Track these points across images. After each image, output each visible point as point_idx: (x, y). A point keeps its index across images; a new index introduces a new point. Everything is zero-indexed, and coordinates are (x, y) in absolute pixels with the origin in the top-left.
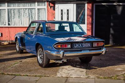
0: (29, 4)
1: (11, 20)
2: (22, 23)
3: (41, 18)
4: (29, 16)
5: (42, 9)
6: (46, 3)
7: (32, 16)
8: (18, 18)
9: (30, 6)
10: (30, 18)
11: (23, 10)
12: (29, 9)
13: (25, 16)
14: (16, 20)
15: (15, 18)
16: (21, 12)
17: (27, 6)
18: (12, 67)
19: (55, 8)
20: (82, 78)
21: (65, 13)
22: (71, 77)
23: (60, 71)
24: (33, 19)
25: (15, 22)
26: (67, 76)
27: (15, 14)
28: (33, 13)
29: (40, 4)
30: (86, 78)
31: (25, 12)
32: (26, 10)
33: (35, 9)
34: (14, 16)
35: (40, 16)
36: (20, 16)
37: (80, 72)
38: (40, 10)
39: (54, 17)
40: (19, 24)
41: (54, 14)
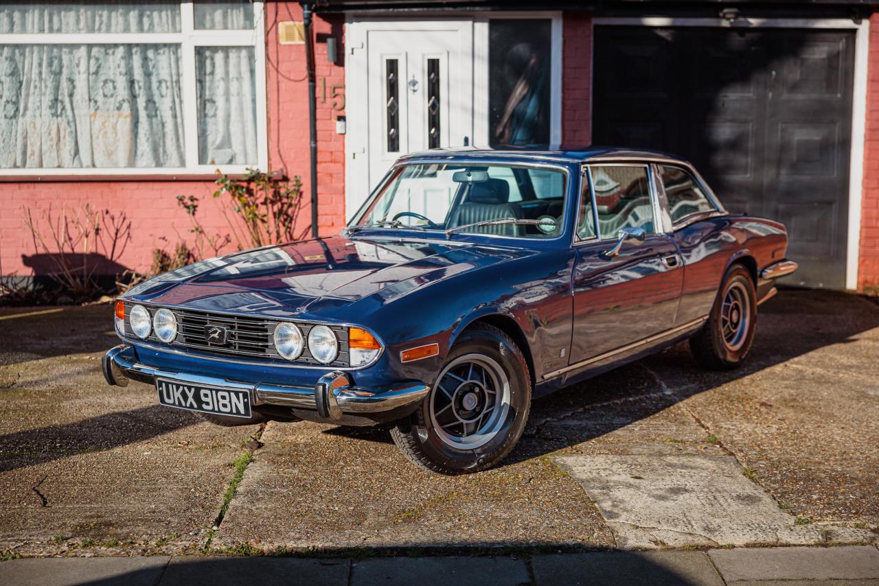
2: (77, 152)
3: (220, 114)
4: (134, 97)
5: (226, 49)
6: (258, 7)
7: (150, 101)
8: (46, 112)
9: (141, 29)
10: (142, 114)
11: (83, 51)
12: (129, 46)
13: (100, 99)
14: (32, 125)
15: (29, 113)
16: (71, 73)
17: (117, 25)
18: (252, 495)
19: (348, 51)
20: (795, 545)
21: (414, 83)
22: (722, 547)
23: (607, 505)
24: (162, 120)
25: (25, 146)
26: (690, 538)
27: (21, 83)
28: (158, 74)
29: (208, 17)
30: (817, 545)
31: (99, 67)
32: (111, 58)
33: (179, 51)
34: (18, 95)
35: (214, 102)
36: (60, 98)
37: (741, 506)
38: (212, 59)
39: (341, 113)
40: (58, 157)
41: (337, 91)
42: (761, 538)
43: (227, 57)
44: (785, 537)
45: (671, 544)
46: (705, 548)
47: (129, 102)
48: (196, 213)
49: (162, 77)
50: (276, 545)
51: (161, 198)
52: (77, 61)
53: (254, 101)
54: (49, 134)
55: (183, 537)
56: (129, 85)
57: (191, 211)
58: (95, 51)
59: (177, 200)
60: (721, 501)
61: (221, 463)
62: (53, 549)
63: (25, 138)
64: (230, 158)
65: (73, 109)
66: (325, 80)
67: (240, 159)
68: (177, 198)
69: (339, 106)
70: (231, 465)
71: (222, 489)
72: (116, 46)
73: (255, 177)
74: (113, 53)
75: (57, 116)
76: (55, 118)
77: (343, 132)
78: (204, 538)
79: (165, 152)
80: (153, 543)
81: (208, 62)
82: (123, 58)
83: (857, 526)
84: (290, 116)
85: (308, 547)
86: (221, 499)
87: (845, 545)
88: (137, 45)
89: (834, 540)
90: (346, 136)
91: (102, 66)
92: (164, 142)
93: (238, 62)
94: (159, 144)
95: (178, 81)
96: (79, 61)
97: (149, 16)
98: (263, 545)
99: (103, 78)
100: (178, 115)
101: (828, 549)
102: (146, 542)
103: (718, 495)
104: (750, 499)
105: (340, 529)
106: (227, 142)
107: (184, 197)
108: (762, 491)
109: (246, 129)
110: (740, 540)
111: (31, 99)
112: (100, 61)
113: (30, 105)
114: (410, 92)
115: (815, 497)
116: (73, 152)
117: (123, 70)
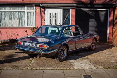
1: (2, 21)
2: (12, 25)
4: (19, 18)
5: (31, 12)
6: (34, 7)
7: (21, 18)
8: (8, 20)
9: (20, 10)
10: (20, 20)
11: (13, 12)
13: (15, 18)
15: (6, 20)
16: (12, 15)
17: (17, 9)
18: (33, 63)
19: (45, 12)
20: (94, 69)
22: (85, 69)
23: (73, 65)
24: (23, 21)
25: (6, 24)
27: (5, 16)
28: (22, 15)
29: (28, 8)
30: (96, 69)
33: (25, 12)
34: (5, 18)
35: (29, 19)
36: (10, 18)
37: (88, 65)
38: (29, 13)
39: (44, 20)
40: (10, 25)
42: (90, 68)
43: (31, 13)
45: (80, 69)
46: (83, 69)
48: (27, 32)
50: (35, 68)
51: (22, 30)
53: (34, 18)
54: (9, 22)
55: (25, 68)
56: (19, 16)
60: (86, 64)
62: (10, 69)
65: (12, 19)
66: (43, 16)
67: (32, 25)
68: (24, 30)
70: (30, 61)
71: (29, 63)
72: (17, 12)
73: (34, 28)
75: (10, 20)
78: (27, 68)
79: (23, 24)
80: (21, 68)
83: (101, 67)
85: (39, 69)
88: (20, 12)
89: (98, 68)
90: (45, 23)
91: (15, 14)
93: (32, 14)
95: (25, 16)
97: (21, 8)
99: (15, 16)
100: (25, 20)
104: (90, 64)
105: (43, 67)
106: (31, 23)
110: (88, 68)
111: (7, 18)
114: (53, 17)
115: (97, 64)
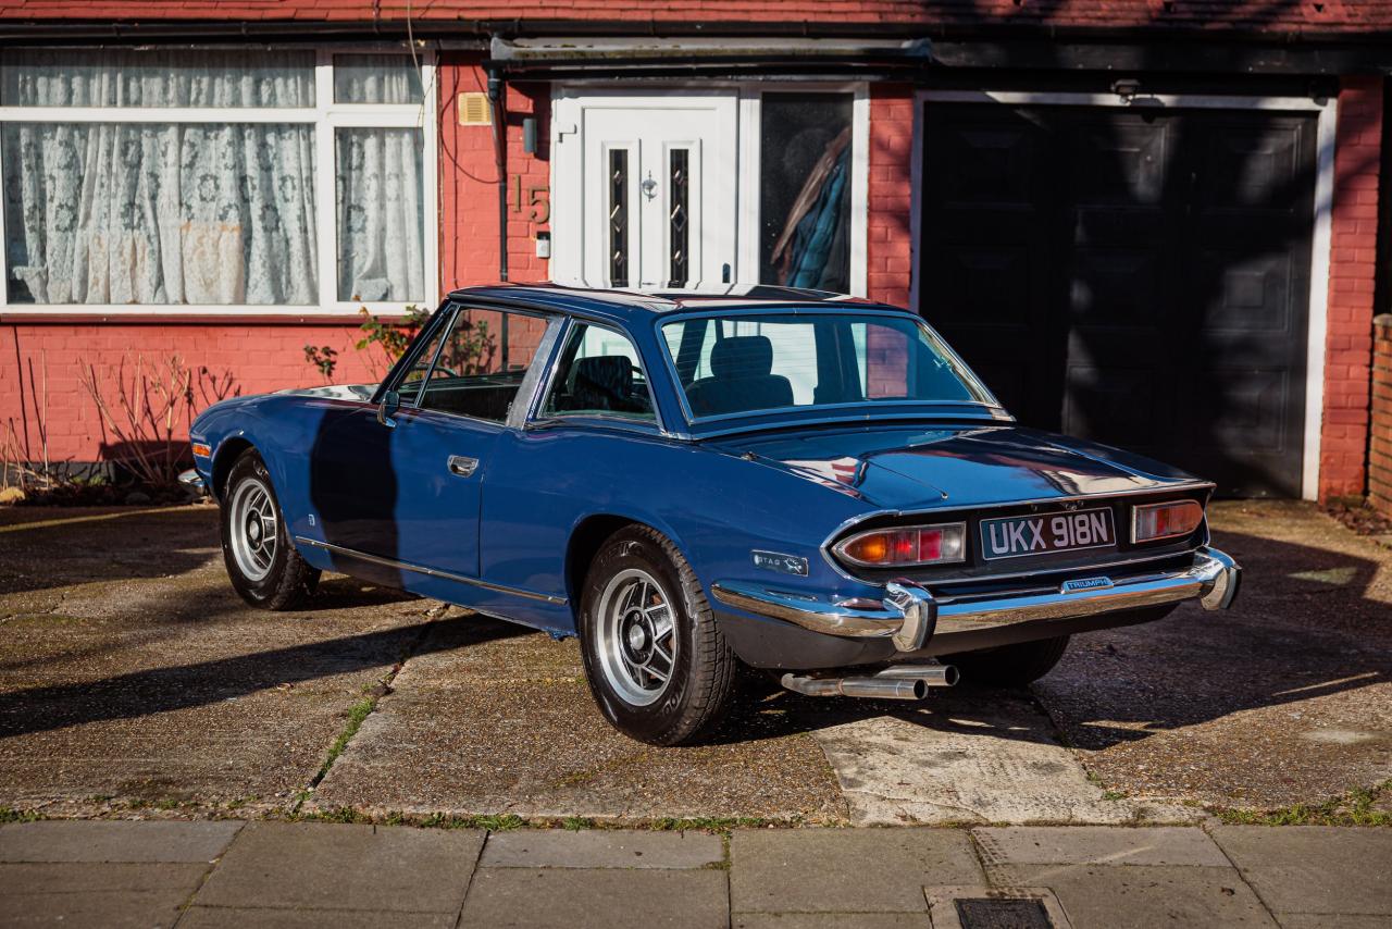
0: (246, 83)
1: (43, 240)
2: (160, 281)
3: (371, 227)
4: (245, 200)
5: (380, 132)
6: (428, 73)
7: (269, 207)
8: (117, 222)
9: (258, 103)
10: (257, 225)
11: (172, 133)
12: (240, 127)
13: (195, 203)
14: (96, 241)
15: (92, 223)
16: (154, 165)
17: (222, 95)
18: (367, 751)
19: (554, 137)
20: (1093, 824)
21: (651, 185)
22: (992, 824)
23: (850, 772)
24: (286, 235)
25: (85, 271)
26: (951, 813)
27: (81, 179)
28: (281, 168)
29: (356, 86)
30: (1123, 824)
31: (195, 157)
32: (212, 144)
33: (312, 134)
34: (77, 197)
35: (361, 209)
36: (137, 202)
37: (1034, 776)
38: (361, 146)
39: (542, 228)
40: (133, 288)
41: (538, 196)
42: (1049, 814)
43: (382, 145)
44: (1081, 814)
45: (924, 819)
46: (969, 826)
47: (238, 209)
48: (333, 372)
49: (286, 173)
50: (389, 810)
51: (282, 350)
52: (163, 148)
53: (420, 208)
54: (121, 254)
55: (266, 799)
56: (239, 183)
57: (326, 369)
58: (189, 133)
59: (305, 353)
60: (1009, 769)
61: (332, 712)
62: (91, 810)
63: (86, 260)
64: (384, 291)
65: (155, 218)
66: (520, 178)
67: (398, 293)
68: (306, 349)
69: (539, 219)
70: (344, 716)
71: (327, 744)
72: (220, 126)
73: (420, 321)
74: (216, 138)
75: (133, 229)
76: (129, 231)
77: (545, 255)
78: (293, 800)
79: (289, 282)
80: (225, 805)
81: (355, 150)
82: (229, 143)
83: (1186, 803)
84: (473, 231)
85: (432, 814)
86: (323, 757)
87: (1162, 825)
88: (251, 125)
89: (1149, 820)
90: (550, 261)
91: (199, 155)
92: (288, 268)
93: (399, 153)
94: (281, 270)
95: (310, 179)
96: (166, 148)
97: (269, 84)
98: (372, 810)
99: (200, 173)
100: (310, 227)
101: (1137, 830)
102: (216, 804)
103: (1007, 762)
105: (480, 794)
106: (379, 269)
107: (316, 349)
108: (1070, 759)
109: (408, 250)
110: (1019, 816)
111: (95, 202)
112: (196, 148)
113: (94, 212)
114: (645, 198)
115: (1141, 767)
116: (154, 281)
117: (230, 161)
